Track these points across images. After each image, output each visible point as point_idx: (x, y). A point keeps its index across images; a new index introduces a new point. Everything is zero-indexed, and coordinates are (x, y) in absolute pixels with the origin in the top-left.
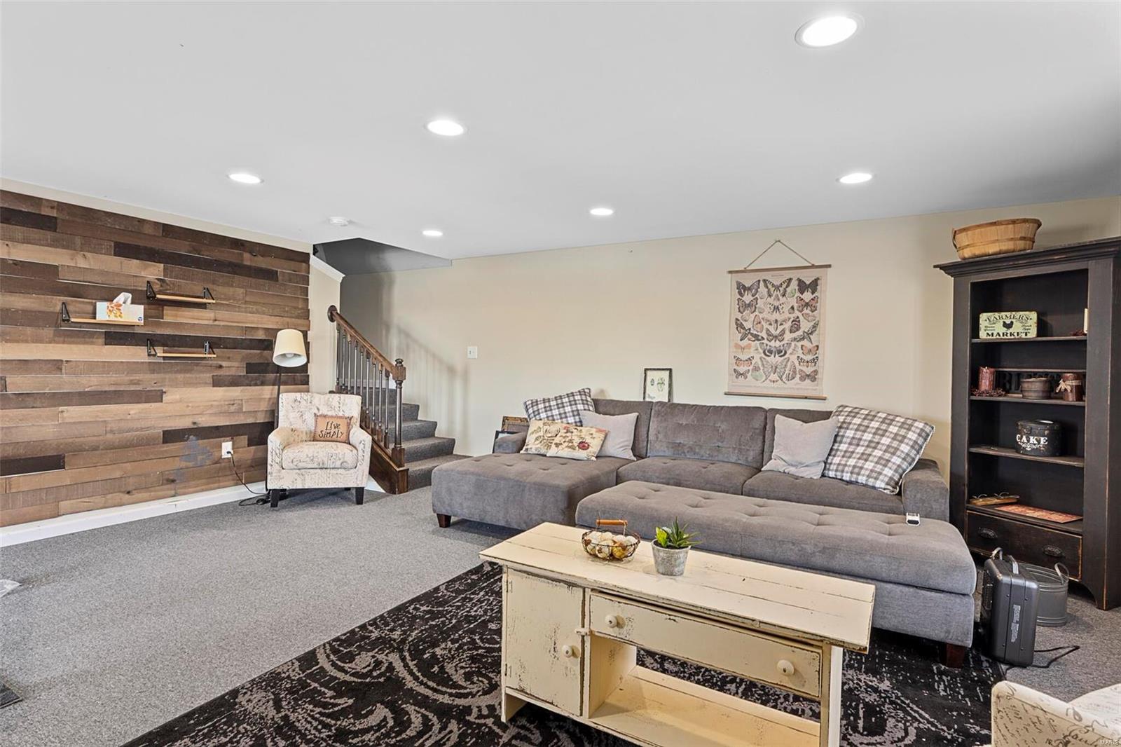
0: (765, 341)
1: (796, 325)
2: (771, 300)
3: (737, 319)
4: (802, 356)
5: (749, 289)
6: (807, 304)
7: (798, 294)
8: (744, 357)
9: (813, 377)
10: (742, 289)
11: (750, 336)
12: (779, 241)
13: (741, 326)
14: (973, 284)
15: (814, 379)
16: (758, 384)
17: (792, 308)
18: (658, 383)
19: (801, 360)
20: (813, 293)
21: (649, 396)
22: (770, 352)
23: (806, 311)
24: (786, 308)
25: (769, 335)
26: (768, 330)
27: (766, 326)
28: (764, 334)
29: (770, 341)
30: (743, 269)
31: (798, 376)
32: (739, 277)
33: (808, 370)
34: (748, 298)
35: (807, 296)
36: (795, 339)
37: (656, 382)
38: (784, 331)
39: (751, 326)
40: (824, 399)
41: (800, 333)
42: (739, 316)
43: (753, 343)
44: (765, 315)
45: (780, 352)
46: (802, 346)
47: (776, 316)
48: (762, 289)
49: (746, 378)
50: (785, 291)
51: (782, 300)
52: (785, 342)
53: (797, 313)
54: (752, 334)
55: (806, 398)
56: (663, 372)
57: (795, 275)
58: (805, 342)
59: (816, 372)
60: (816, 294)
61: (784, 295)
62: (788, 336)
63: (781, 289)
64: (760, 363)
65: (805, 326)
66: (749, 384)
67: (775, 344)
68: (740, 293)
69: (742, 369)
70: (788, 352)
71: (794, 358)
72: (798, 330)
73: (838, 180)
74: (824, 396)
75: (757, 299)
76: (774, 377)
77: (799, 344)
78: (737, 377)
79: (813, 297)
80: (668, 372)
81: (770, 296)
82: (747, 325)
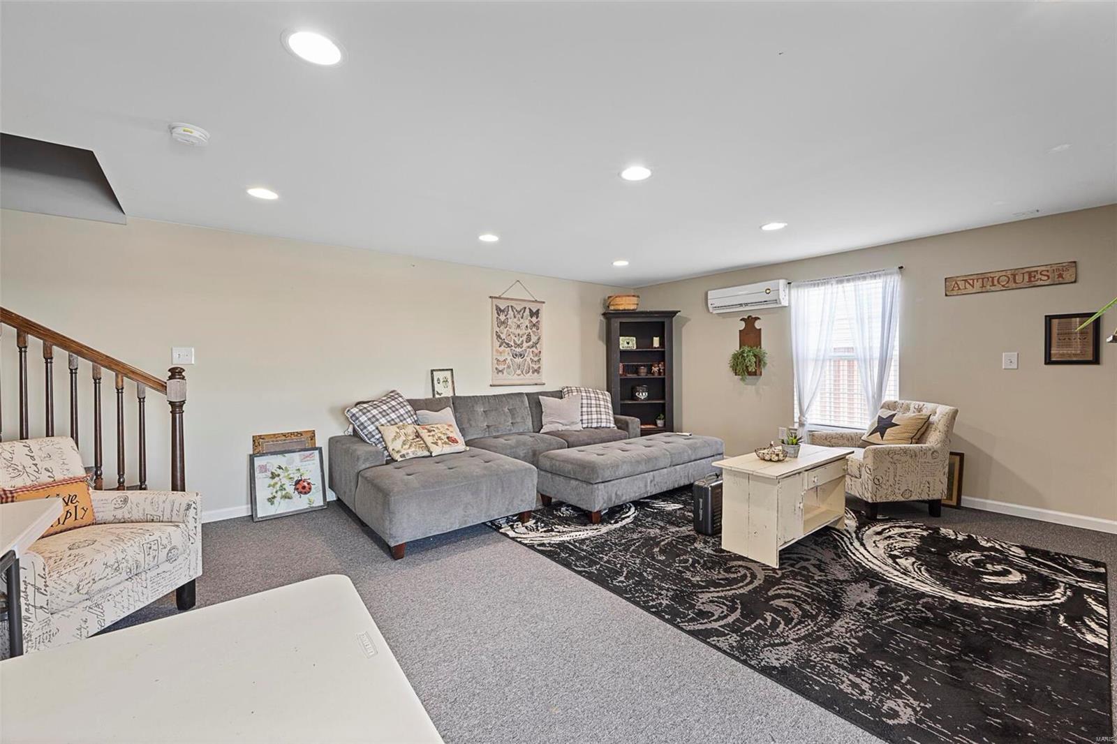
0: (513, 348)
1: (528, 340)
2: (515, 320)
3: (497, 332)
4: (533, 358)
5: (503, 311)
6: (534, 325)
7: (529, 318)
8: (501, 359)
9: (537, 371)
10: (499, 311)
11: (504, 344)
12: (518, 281)
13: (499, 337)
14: (621, 323)
15: (538, 373)
16: (510, 377)
17: (527, 327)
18: (444, 381)
19: (532, 361)
20: (537, 318)
21: (438, 393)
22: (516, 355)
23: (534, 329)
24: (524, 327)
25: (515, 344)
26: (514, 340)
27: (513, 337)
28: (512, 343)
29: (516, 348)
30: (497, 296)
31: (531, 371)
32: (496, 302)
33: (536, 367)
34: (502, 318)
35: (534, 320)
36: (529, 347)
37: (441, 381)
38: (522, 341)
39: (504, 337)
40: (544, 384)
41: (531, 343)
42: (498, 330)
43: (507, 349)
44: (512, 330)
45: (521, 355)
46: (533, 351)
47: (518, 331)
48: (510, 312)
49: (503, 373)
50: (523, 315)
51: (522, 321)
52: (524, 348)
53: (529, 330)
54: (506, 343)
55: (536, 384)
56: (446, 372)
57: (528, 305)
58: (534, 349)
59: (539, 367)
60: (539, 319)
61: (522, 318)
62: (525, 345)
63: (521, 313)
64: (511, 363)
65: (534, 339)
66: (506, 378)
67: (518, 350)
68: (498, 313)
69: (500, 368)
70: (526, 355)
71: (528, 359)
72: (530, 341)
73: (612, 263)
74: (544, 382)
75: (507, 319)
76: (519, 372)
77: (531, 350)
78: (498, 373)
79: (537, 320)
80: (449, 372)
81: (515, 317)
82: (503, 336)
